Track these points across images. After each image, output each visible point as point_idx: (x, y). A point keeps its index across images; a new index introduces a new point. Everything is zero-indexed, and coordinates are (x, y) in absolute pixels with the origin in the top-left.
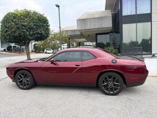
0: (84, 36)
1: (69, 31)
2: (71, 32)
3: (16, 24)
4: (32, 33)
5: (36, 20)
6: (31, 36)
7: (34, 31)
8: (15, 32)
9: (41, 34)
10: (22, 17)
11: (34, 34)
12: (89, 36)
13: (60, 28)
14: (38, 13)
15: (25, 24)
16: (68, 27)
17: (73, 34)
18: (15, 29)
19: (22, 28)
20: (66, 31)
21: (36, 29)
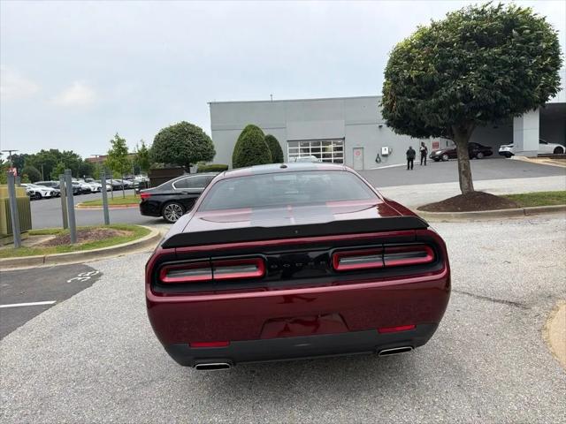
3: (396, 82)
4: (434, 101)
7: (440, 94)
15: (414, 73)
19: (404, 90)
21: (446, 82)
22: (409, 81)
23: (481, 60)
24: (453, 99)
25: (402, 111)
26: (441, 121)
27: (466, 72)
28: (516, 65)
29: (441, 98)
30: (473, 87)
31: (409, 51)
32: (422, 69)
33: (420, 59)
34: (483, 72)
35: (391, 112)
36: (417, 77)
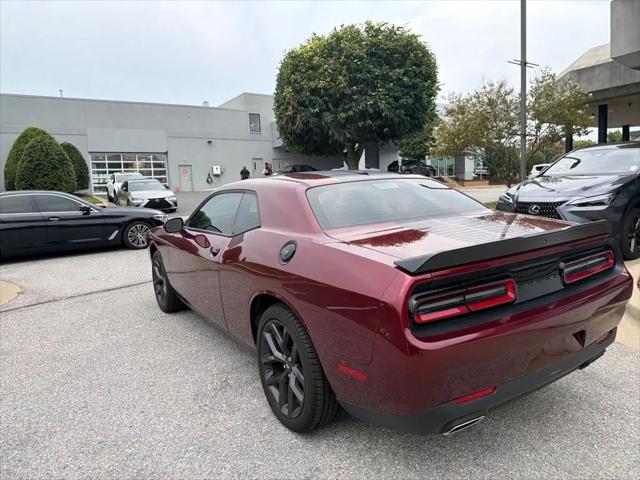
1: (597, 72)
2: (606, 74)
3: (297, 92)
4: (343, 115)
5: (361, 59)
6: (342, 126)
7: (350, 109)
11: (349, 120)
13: (524, 64)
14: (382, 29)
15: (322, 84)
16: (597, 49)
17: (619, 83)
18: (293, 107)
19: (310, 101)
20: (580, 72)
21: (355, 97)
22: (315, 91)
23: (386, 78)
24: (364, 114)
25: (307, 123)
26: (348, 136)
27: (374, 88)
28: (414, 87)
29: (351, 113)
30: (382, 105)
31: (311, 58)
32: (329, 79)
33: (326, 70)
34: (390, 90)
35: (293, 124)
36: (324, 88)
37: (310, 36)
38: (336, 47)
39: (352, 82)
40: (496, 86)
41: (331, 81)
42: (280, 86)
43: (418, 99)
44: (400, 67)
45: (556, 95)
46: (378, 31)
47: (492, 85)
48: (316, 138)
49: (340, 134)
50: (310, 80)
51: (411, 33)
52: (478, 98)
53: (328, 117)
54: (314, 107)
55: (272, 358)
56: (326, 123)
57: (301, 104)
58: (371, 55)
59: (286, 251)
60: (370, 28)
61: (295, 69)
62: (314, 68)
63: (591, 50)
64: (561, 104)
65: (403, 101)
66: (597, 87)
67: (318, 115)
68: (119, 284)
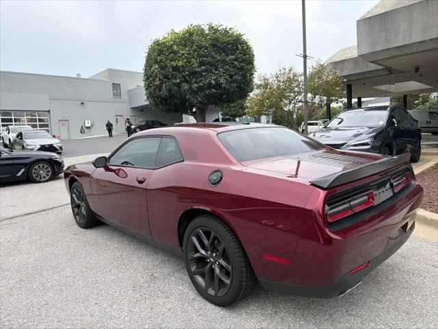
0: (401, 72)
1: (346, 63)
2: (352, 65)
3: (162, 68)
4: (195, 85)
5: (206, 48)
6: (195, 92)
7: (201, 81)
8: (159, 87)
9: (218, 86)
10: (175, 47)
11: (200, 88)
12: (417, 70)
13: (305, 57)
14: (219, 28)
15: (180, 63)
16: (346, 49)
17: (359, 71)
18: (160, 79)
19: (172, 75)
20: (336, 63)
21: (204, 74)
22: (175, 69)
23: (224, 62)
24: (210, 86)
25: (170, 90)
26: (200, 99)
27: (217, 68)
28: (242, 69)
29: (201, 84)
30: (222, 80)
31: (172, 46)
32: (185, 61)
33: (183, 54)
34: (227, 70)
35: (160, 91)
36: (182, 66)
37: (170, 31)
38: (189, 38)
39: (201, 64)
40: (287, 70)
41: (187, 61)
42: (149, 64)
43: (244, 77)
44: (232, 54)
45: (324, 77)
46: (217, 30)
47: (285, 69)
48: (177, 101)
49: (194, 98)
50: (171, 60)
51: (238, 33)
52: (277, 77)
53: (186, 87)
54: (175, 79)
55: (198, 255)
56: (184, 90)
57: (166, 77)
58: (214, 45)
59: (214, 177)
60: (211, 28)
61: (160, 52)
62: (175, 52)
63: (341, 50)
64: (327, 83)
65: (235, 77)
66: (346, 73)
67: (178, 85)
68: (36, 209)
